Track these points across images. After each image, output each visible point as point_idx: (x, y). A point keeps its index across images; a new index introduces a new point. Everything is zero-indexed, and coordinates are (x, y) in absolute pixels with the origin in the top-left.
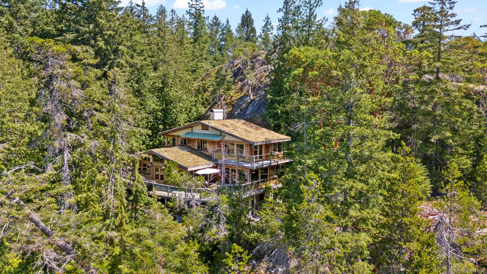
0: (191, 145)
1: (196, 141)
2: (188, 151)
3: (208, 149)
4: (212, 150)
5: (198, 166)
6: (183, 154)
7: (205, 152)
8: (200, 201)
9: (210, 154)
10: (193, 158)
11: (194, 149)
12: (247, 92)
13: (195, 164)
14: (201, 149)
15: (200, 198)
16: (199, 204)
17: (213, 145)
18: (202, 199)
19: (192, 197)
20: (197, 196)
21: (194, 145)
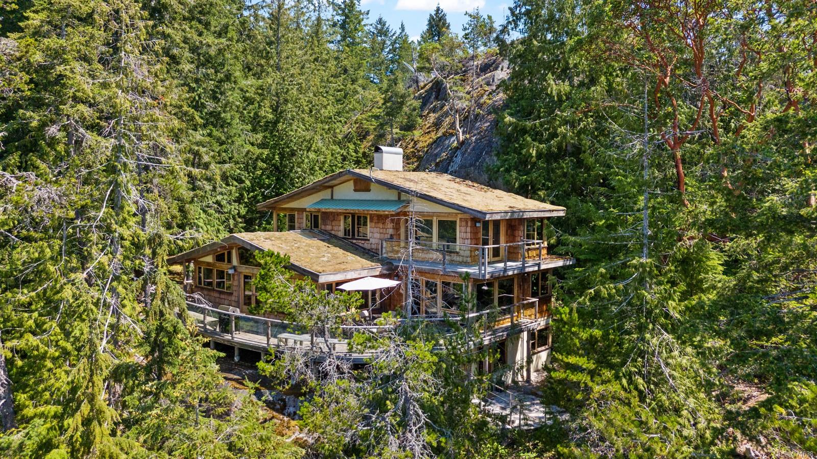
0: (329, 228)
1: (342, 218)
2: (323, 240)
3: (369, 235)
4: (377, 235)
5: (345, 271)
6: (309, 245)
7: (360, 243)
8: (348, 360)
9: (374, 247)
10: (333, 255)
11: (335, 237)
12: (450, 128)
13: (337, 266)
14: (353, 235)
15: (350, 350)
16: (345, 367)
17: (381, 225)
18: (355, 355)
19: (326, 349)
20: (341, 347)
21: (335, 228)
